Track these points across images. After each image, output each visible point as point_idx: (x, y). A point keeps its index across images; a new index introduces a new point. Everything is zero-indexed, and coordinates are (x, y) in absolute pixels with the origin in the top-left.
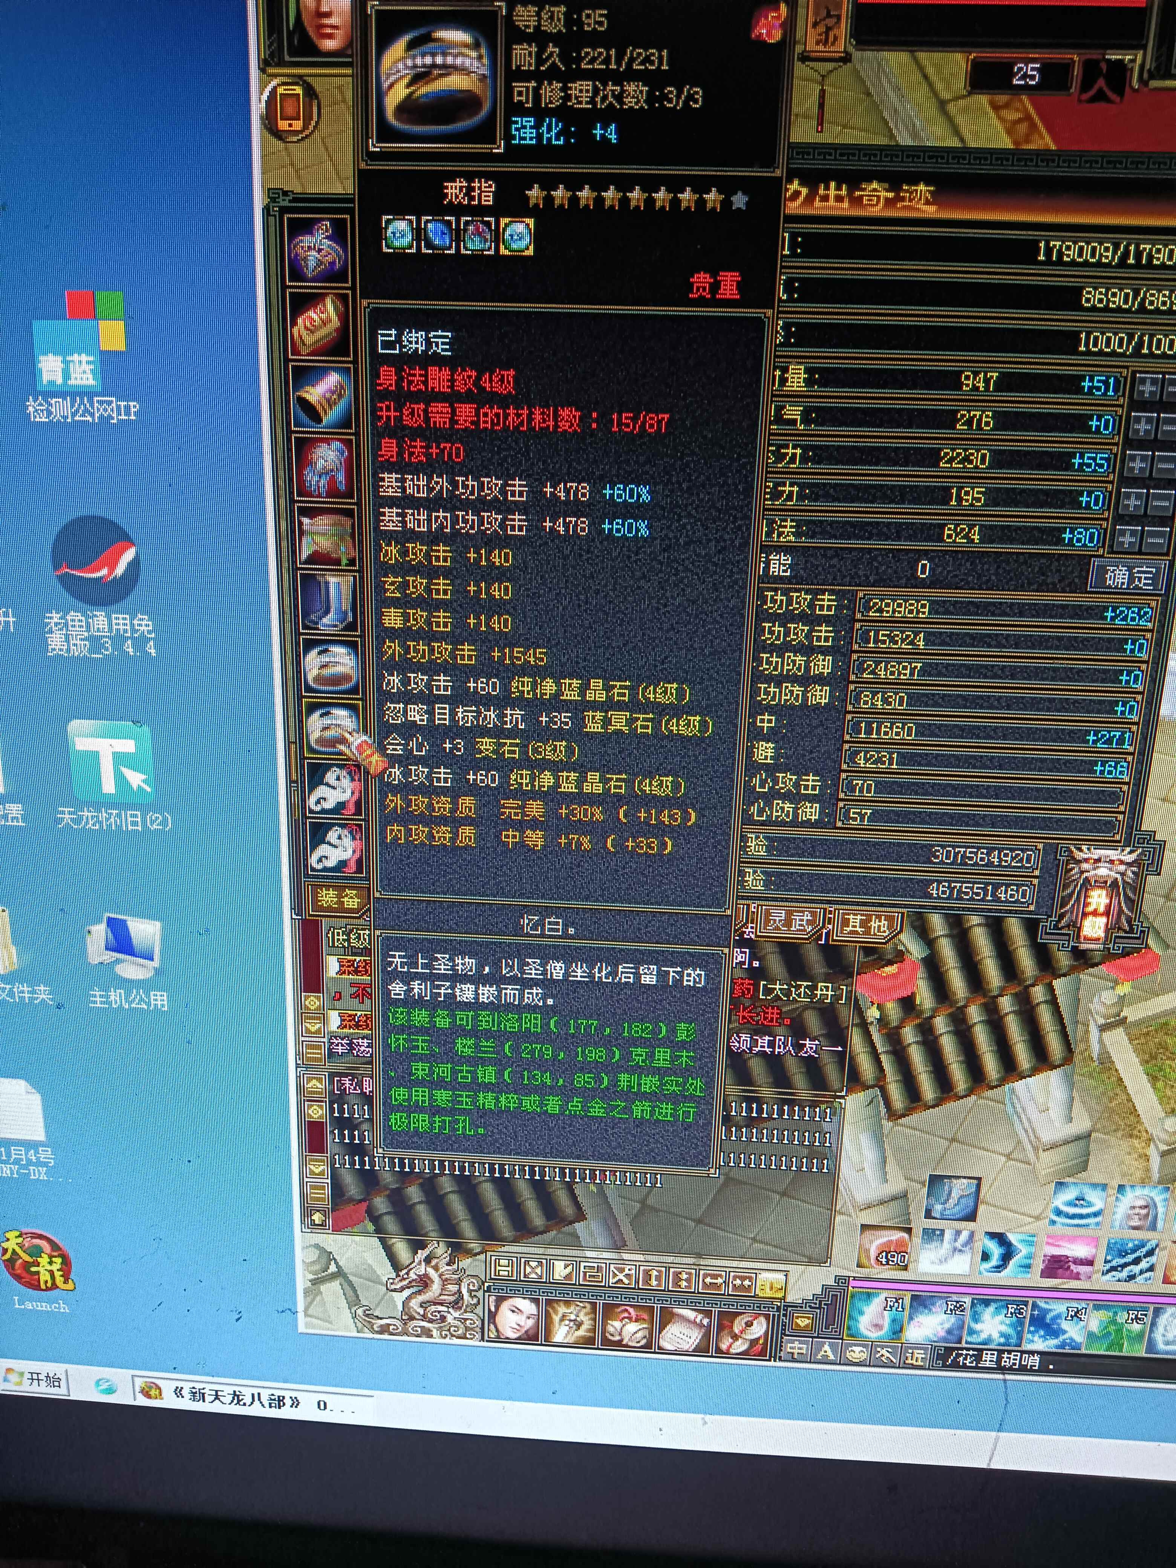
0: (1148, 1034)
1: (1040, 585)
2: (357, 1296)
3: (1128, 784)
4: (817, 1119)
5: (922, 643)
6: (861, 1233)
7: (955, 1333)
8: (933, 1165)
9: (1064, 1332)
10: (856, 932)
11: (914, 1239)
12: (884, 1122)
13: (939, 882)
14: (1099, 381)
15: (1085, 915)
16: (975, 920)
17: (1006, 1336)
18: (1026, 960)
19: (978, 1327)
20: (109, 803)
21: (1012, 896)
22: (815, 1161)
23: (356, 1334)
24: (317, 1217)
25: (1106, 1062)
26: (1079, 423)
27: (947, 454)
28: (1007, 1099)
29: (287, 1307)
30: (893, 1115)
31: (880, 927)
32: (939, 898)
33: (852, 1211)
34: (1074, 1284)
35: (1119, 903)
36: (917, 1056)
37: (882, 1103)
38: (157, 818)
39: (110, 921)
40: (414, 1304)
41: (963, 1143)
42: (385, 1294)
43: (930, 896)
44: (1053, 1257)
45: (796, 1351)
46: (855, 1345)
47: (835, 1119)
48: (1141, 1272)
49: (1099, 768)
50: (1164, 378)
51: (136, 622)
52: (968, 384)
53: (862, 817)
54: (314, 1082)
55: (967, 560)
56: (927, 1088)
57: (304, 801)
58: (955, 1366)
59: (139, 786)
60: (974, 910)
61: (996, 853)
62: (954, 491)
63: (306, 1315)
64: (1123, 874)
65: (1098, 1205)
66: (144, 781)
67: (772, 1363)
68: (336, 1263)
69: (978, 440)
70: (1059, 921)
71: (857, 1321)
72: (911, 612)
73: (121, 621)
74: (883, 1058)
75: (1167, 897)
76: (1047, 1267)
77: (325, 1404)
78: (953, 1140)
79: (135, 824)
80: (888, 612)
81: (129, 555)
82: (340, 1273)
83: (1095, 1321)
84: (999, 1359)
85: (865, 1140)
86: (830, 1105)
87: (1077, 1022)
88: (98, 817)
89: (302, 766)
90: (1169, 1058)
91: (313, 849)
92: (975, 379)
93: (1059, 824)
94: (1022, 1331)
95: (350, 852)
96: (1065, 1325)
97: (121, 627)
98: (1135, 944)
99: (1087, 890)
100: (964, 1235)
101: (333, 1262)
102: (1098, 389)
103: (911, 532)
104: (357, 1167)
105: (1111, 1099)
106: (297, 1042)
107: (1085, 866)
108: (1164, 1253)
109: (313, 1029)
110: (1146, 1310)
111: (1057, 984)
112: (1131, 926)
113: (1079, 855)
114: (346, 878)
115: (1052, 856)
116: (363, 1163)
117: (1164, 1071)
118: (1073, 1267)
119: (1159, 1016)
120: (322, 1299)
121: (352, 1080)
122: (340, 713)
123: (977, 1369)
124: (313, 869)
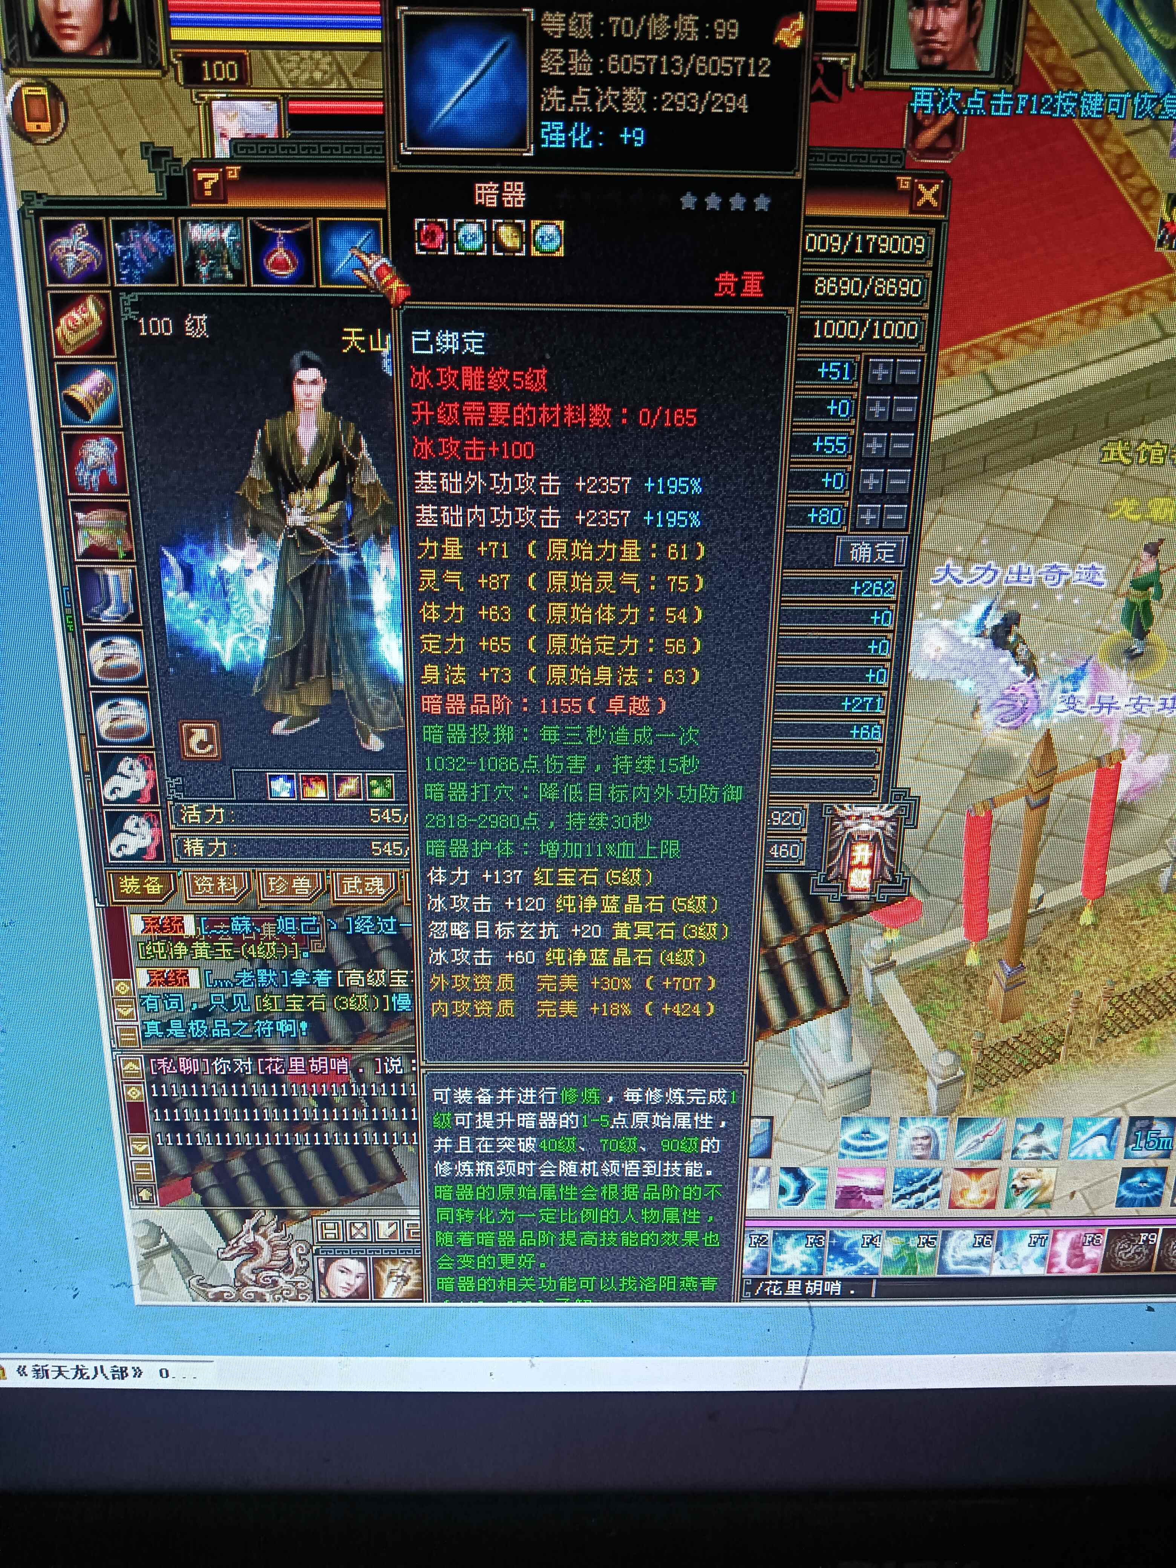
0: (916, 975)
2: (190, 1267)
3: (883, 745)
7: (761, 1265)
9: (862, 1259)
14: (834, 367)
15: (851, 868)
17: (808, 1265)
18: (800, 913)
19: (781, 1258)
21: (784, 853)
23: (190, 1303)
24: (144, 1194)
25: (879, 1003)
26: (819, 408)
28: (792, 1042)
29: (120, 1281)
34: (867, 1213)
35: (882, 856)
40: (246, 1270)
42: (217, 1263)
44: (845, 1188)
48: (928, 1199)
49: (854, 732)
50: (895, 362)
54: (131, 1064)
57: (98, 791)
58: (763, 1296)
63: (141, 1288)
64: (883, 829)
65: (883, 1138)
68: (167, 1236)
70: (828, 875)
75: (925, 848)
76: (840, 1198)
77: (167, 1372)
82: (171, 1246)
83: (889, 1247)
84: (804, 1287)
87: (850, 967)
89: (94, 757)
90: (937, 997)
91: (112, 837)
93: (822, 785)
94: (823, 1259)
95: (149, 839)
96: (862, 1252)
98: (897, 893)
99: (851, 845)
100: (762, 1171)
101: (163, 1236)
102: (834, 374)
104: (180, 1144)
105: (886, 1039)
106: (111, 1027)
107: (848, 823)
108: (948, 1180)
109: (126, 1014)
110: (936, 1233)
111: (832, 933)
112: (893, 876)
113: (842, 813)
114: (147, 865)
115: (818, 815)
116: (185, 1140)
117: (933, 1009)
118: (864, 1197)
119: (925, 958)
120: (156, 1273)
121: (168, 1061)
122: (129, 704)
123: (783, 1298)
124: (113, 858)
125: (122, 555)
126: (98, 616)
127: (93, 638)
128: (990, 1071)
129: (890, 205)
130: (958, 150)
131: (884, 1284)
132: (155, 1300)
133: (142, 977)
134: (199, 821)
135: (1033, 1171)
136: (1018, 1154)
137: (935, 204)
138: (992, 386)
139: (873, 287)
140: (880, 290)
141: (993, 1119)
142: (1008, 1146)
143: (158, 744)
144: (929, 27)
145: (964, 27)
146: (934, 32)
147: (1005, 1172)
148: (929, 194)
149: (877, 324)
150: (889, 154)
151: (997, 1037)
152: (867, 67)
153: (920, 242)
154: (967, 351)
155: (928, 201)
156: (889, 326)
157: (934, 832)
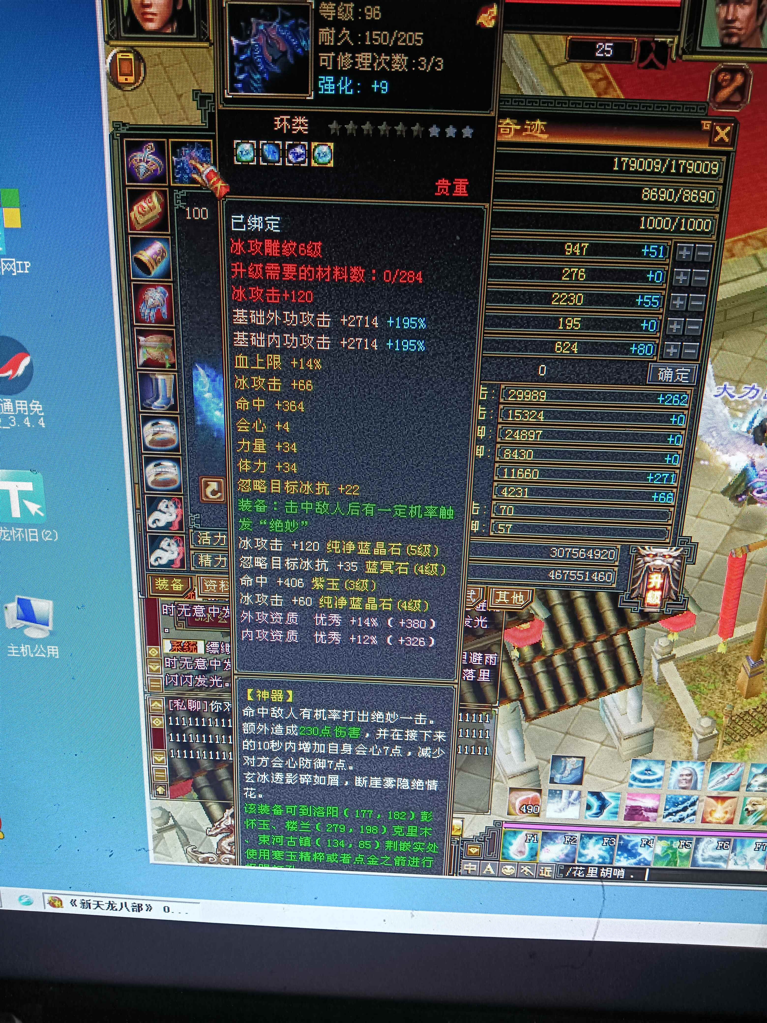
0: (689, 665)
1: (617, 380)
2: (188, 840)
3: (674, 506)
4: (481, 721)
5: (542, 418)
6: (510, 793)
7: (571, 856)
8: (555, 749)
9: (640, 854)
10: (504, 602)
11: (543, 797)
12: (523, 722)
13: (555, 570)
14: (653, 249)
15: (648, 590)
16: (578, 594)
17: (603, 858)
18: (611, 619)
19: (584, 852)
20: (16, 524)
21: (601, 578)
22: (480, 748)
23: (187, 864)
24: (160, 790)
25: (662, 682)
26: (641, 276)
27: (556, 296)
28: (600, 707)
29: (141, 847)
30: (529, 718)
31: (518, 598)
32: (556, 580)
33: (503, 779)
34: (646, 824)
35: (669, 582)
36: (543, 681)
37: (521, 710)
38: (48, 533)
39: (20, 601)
40: (224, 843)
41: (573, 735)
42: (206, 838)
43: (550, 579)
44: (632, 807)
45: (470, 869)
46: (508, 865)
47: (492, 721)
48: (688, 816)
49: (655, 497)
50: (695, 247)
51: (31, 405)
52: (569, 251)
53: (506, 528)
54: (156, 703)
55: (570, 364)
56: (550, 701)
57: (145, 521)
58: (571, 877)
59: (36, 513)
60: (577, 587)
61: (591, 551)
62: (561, 320)
63: (155, 852)
64: (671, 564)
65: (660, 774)
66: (39, 509)
67: (455, 877)
68: (173, 819)
69: (575, 287)
70: (631, 594)
71: (508, 849)
72: (535, 398)
73: (22, 405)
74: (522, 682)
75: (700, 578)
76: (628, 814)
77: (168, 908)
78: (567, 733)
79: (34, 537)
80: (520, 398)
81: (26, 362)
82: (176, 825)
83: (659, 847)
84: (599, 872)
85: (511, 735)
86: (489, 712)
87: (644, 658)
88: (9, 533)
89: (143, 499)
90: (703, 680)
91: (152, 552)
92: (573, 247)
93: (630, 533)
94: (613, 854)
95: (176, 554)
96: (640, 850)
97: (22, 409)
98: (680, 608)
99: (649, 574)
100: (575, 794)
101: (171, 818)
102: (653, 254)
103: (534, 346)
104: (185, 757)
105: (667, 707)
106: (144, 678)
107: (647, 559)
108: (703, 804)
109: (154, 669)
110: (691, 839)
111: (631, 633)
112: (677, 596)
113: (643, 552)
114: (174, 571)
115: (626, 553)
116: (189, 755)
117: (699, 688)
118: (644, 813)
119: (697, 653)
120: (165, 842)
121: (181, 701)
122: (168, 464)
123: (585, 879)
124: (152, 566)
125: (168, 365)
126: (151, 405)
127: (146, 420)
128: (735, 731)
129: (696, 141)
130: (745, 103)
131: (653, 871)
132: (164, 860)
133: (167, 646)
134: (209, 543)
135: (760, 799)
136: (751, 788)
137: (727, 140)
138: (760, 264)
139: (682, 195)
140: (687, 198)
141: (736, 764)
142: (745, 783)
143: (185, 491)
144: (730, 18)
145: (754, 17)
146: (733, 21)
147: (741, 799)
148: (722, 134)
149: (683, 221)
150: (697, 105)
151: (742, 708)
152: (685, 45)
153: (715, 166)
154: (744, 240)
155: (722, 138)
156: (692, 222)
157: (706, 567)
